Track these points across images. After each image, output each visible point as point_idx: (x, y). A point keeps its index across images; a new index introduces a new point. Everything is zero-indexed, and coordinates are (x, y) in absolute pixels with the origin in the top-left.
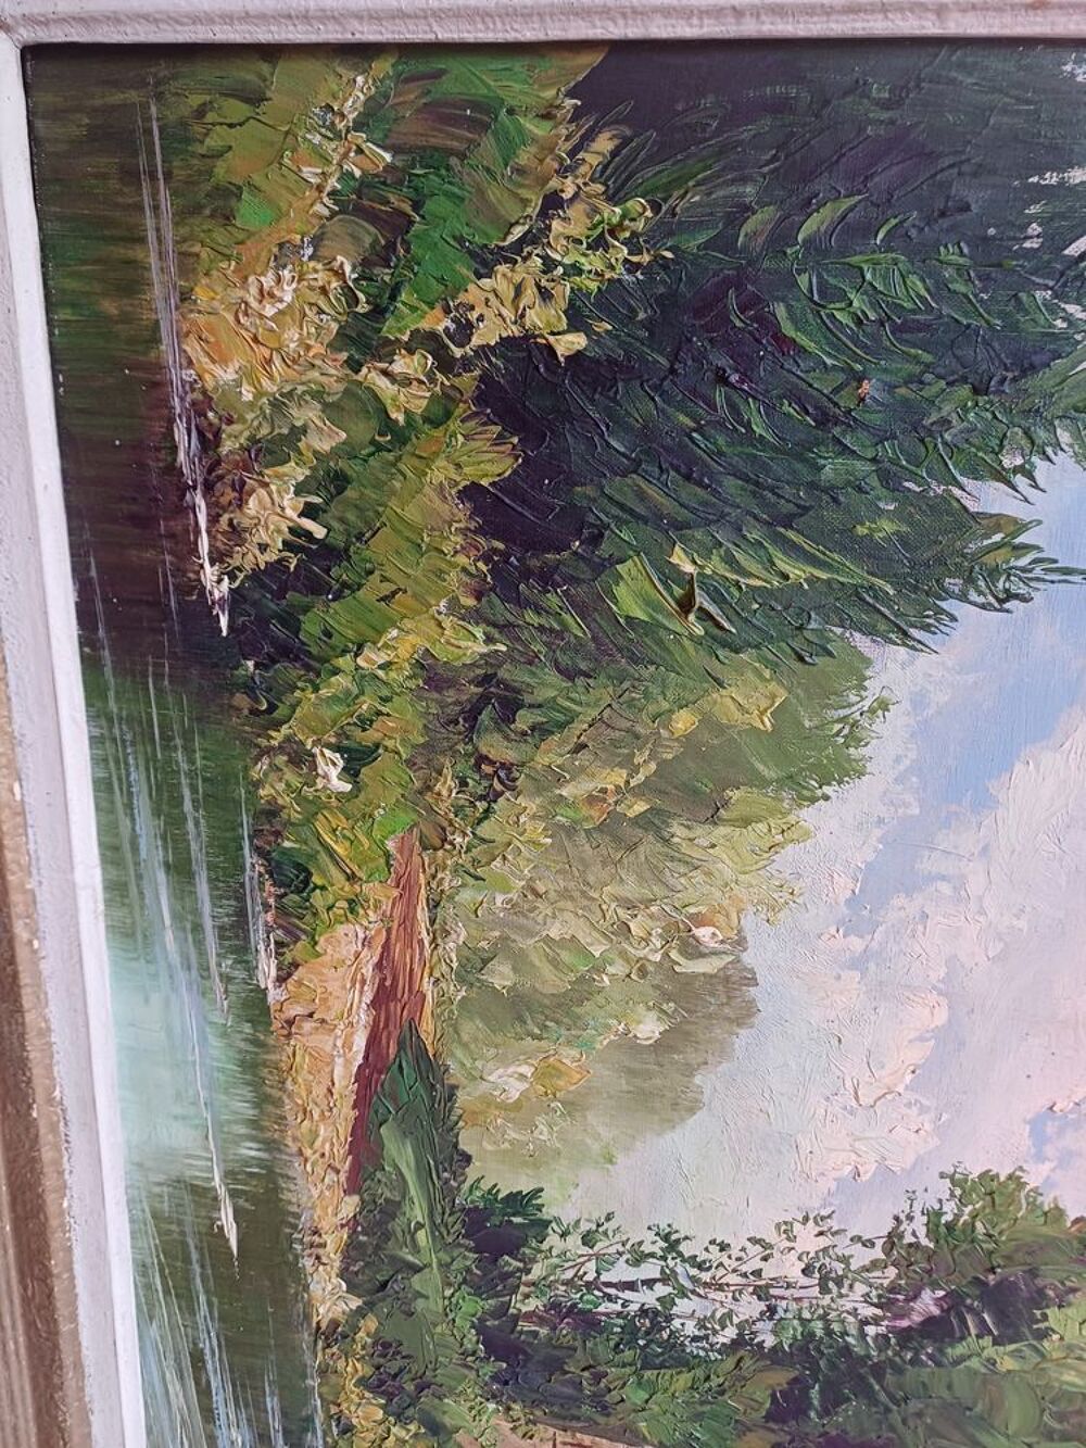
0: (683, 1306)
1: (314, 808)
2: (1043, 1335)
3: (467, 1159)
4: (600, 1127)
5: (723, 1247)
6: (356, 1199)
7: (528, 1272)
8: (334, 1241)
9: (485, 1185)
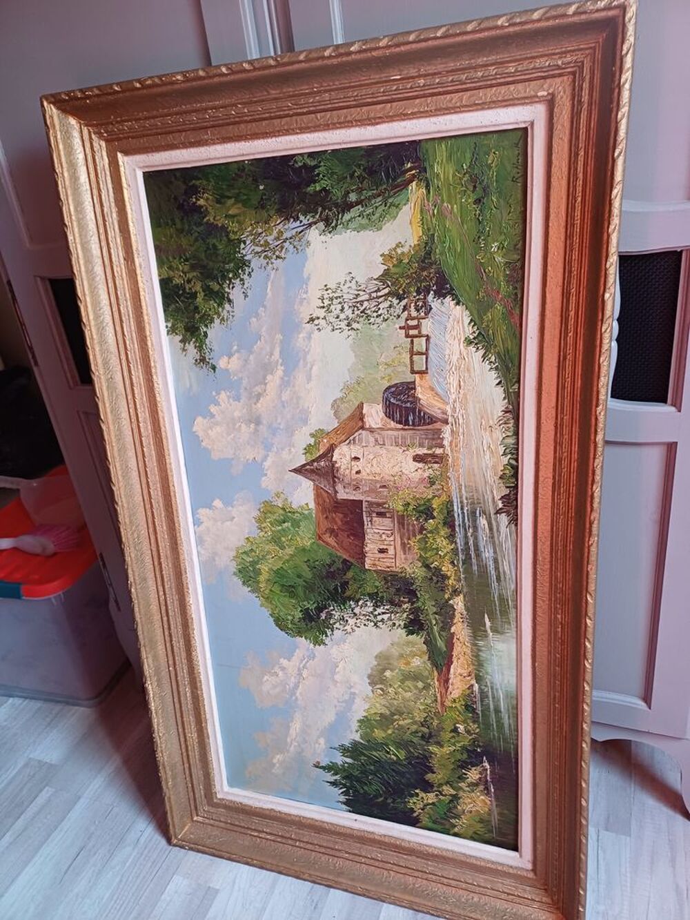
0: (371, 609)
1: (464, 722)
3: (424, 643)
4: (395, 652)
5: (365, 625)
6: (452, 631)
7: (407, 615)
8: (458, 619)
9: (420, 636)
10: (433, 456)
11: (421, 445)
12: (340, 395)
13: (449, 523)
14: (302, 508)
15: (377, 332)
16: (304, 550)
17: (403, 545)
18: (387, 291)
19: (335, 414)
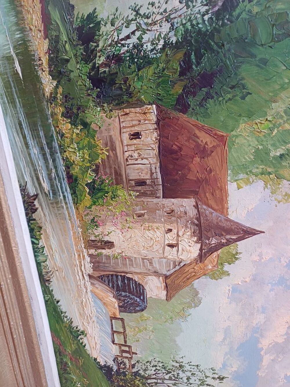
0: (146, 37)
3: (73, 7)
5: (153, 4)
6: (47, 40)
7: (98, 46)
8: (45, 60)
9: (80, 16)
10: (97, 248)
11: (108, 257)
12: (191, 311)
13: (72, 180)
14: (248, 182)
15: (155, 355)
16: (250, 115)
17: (113, 148)
18: (149, 381)
19: (197, 293)
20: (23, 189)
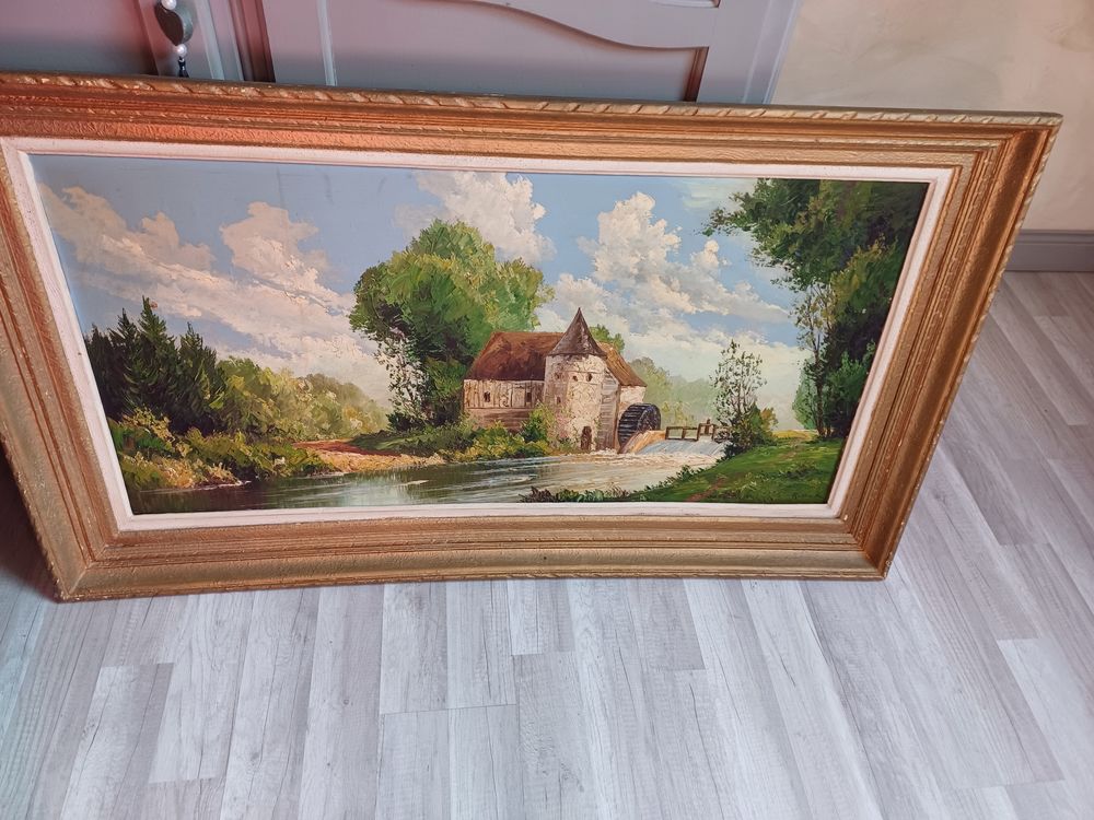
1: (290, 465)
2: (397, 305)
3: (381, 431)
4: (362, 404)
5: (391, 375)
6: (402, 454)
7: (413, 417)
8: (417, 459)
9: (389, 427)
10: (589, 442)
11: (599, 433)
12: (657, 366)
13: (521, 454)
14: (536, 318)
15: (709, 402)
16: (481, 316)
17: (496, 416)
18: (743, 411)
19: (638, 361)
20: (526, 500)
